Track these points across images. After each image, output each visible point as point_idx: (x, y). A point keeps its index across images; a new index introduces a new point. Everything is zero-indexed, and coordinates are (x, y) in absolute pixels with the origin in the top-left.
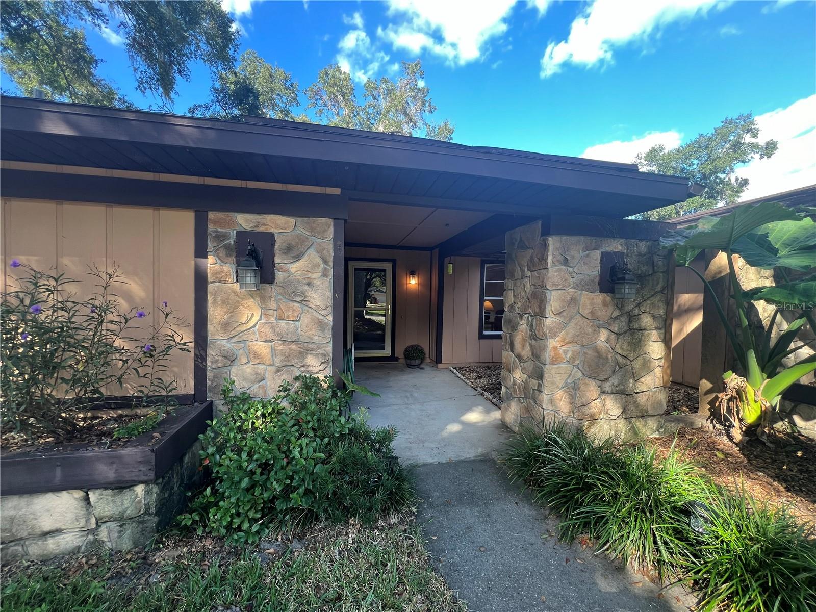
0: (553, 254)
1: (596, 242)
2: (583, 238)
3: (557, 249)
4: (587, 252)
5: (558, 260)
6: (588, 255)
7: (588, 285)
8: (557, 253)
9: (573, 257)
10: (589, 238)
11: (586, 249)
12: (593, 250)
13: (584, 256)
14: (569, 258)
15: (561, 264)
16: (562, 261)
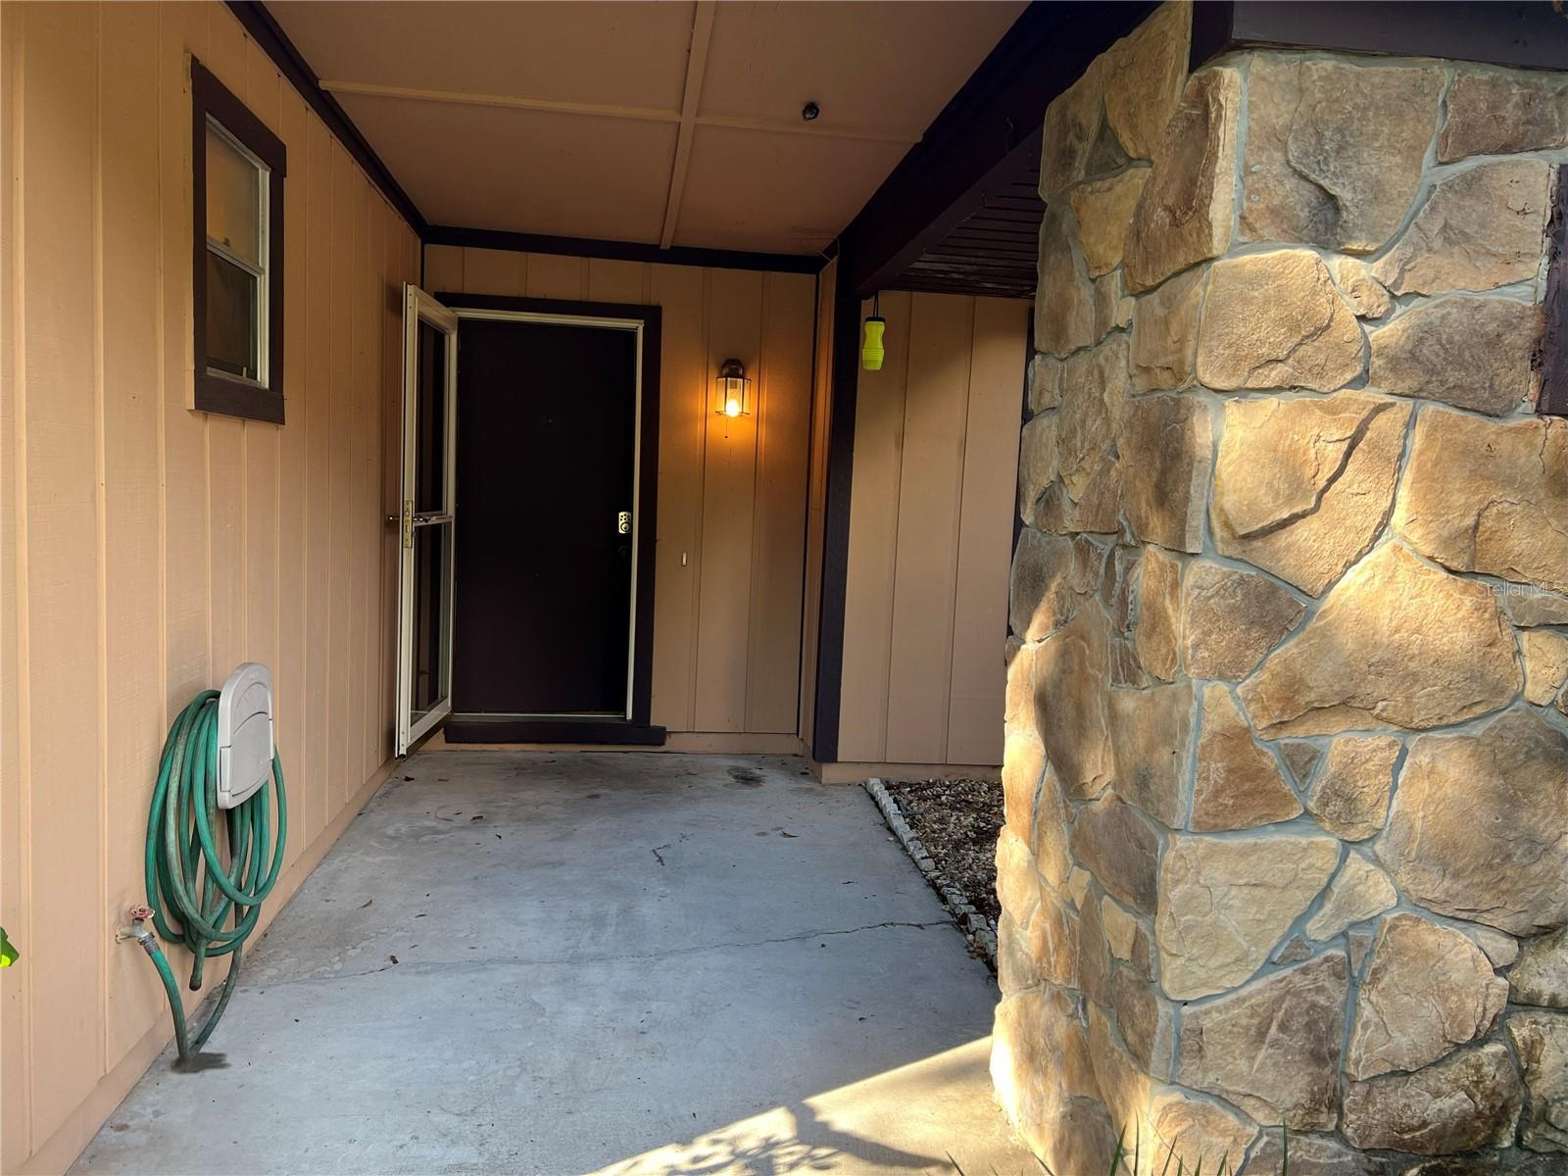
0: (1247, 171)
1: (1526, 103)
2: (1444, 74)
3: (1275, 138)
4: (1469, 164)
5: (1275, 213)
6: (1470, 184)
7: (1462, 365)
8: (1273, 163)
9: (1377, 191)
10: (1482, 74)
11: (1464, 141)
12: (1506, 149)
13: (1450, 186)
14: (1345, 195)
15: (1297, 236)
16: (1304, 214)
